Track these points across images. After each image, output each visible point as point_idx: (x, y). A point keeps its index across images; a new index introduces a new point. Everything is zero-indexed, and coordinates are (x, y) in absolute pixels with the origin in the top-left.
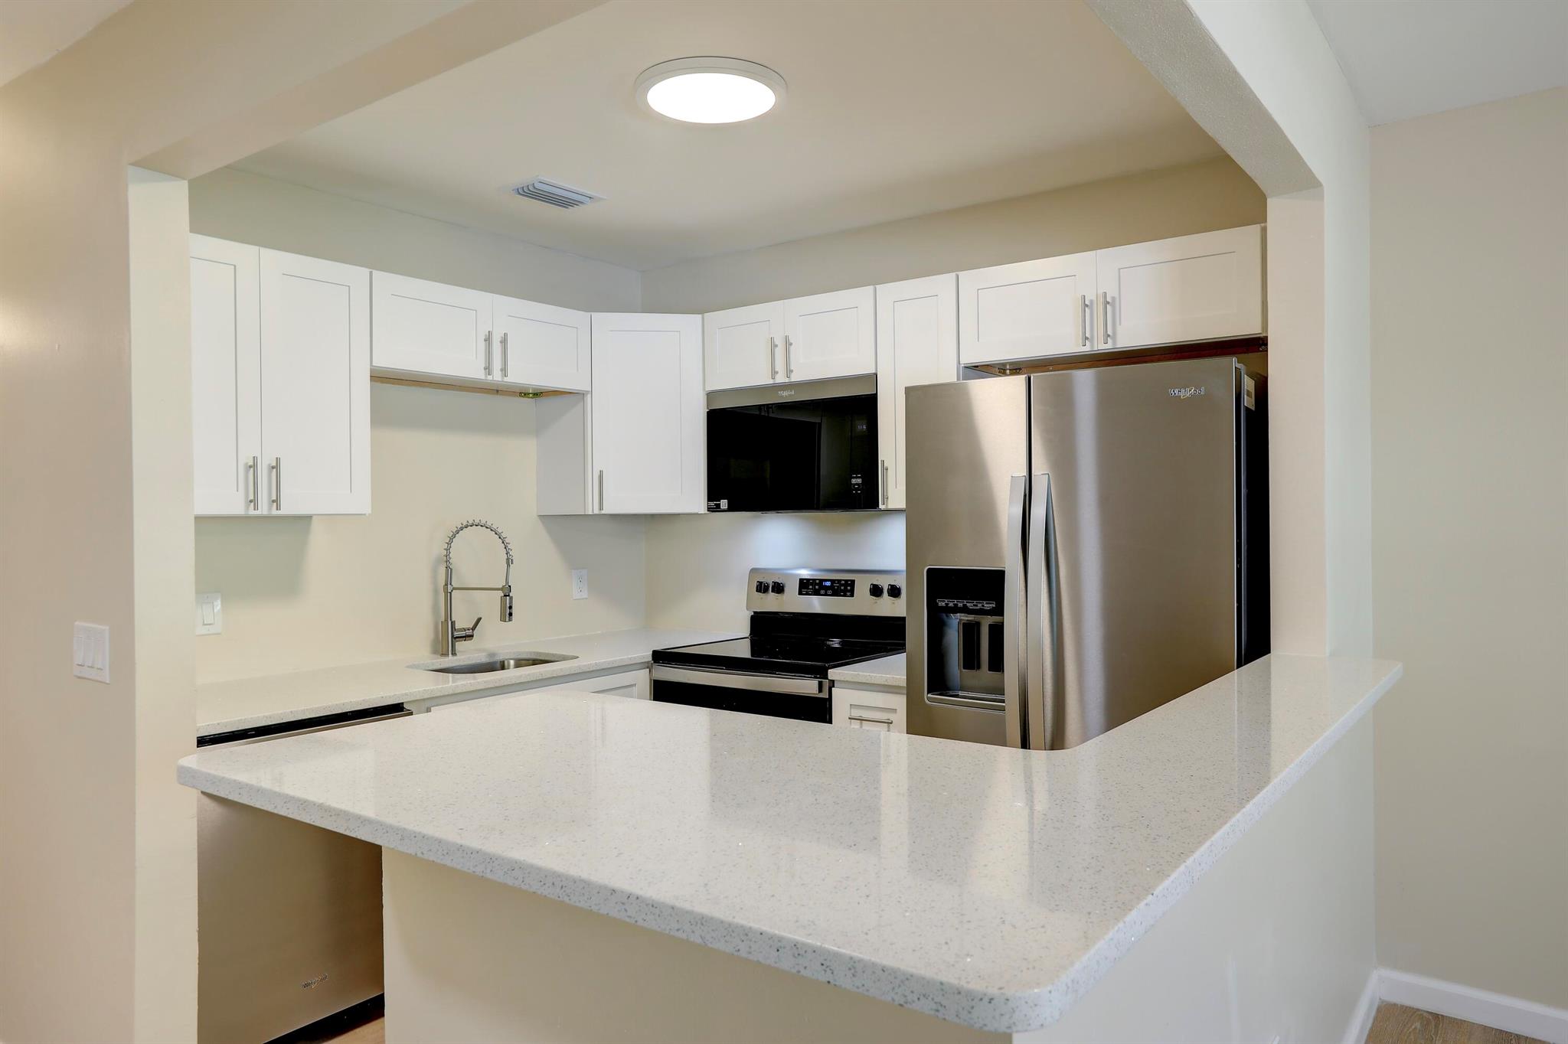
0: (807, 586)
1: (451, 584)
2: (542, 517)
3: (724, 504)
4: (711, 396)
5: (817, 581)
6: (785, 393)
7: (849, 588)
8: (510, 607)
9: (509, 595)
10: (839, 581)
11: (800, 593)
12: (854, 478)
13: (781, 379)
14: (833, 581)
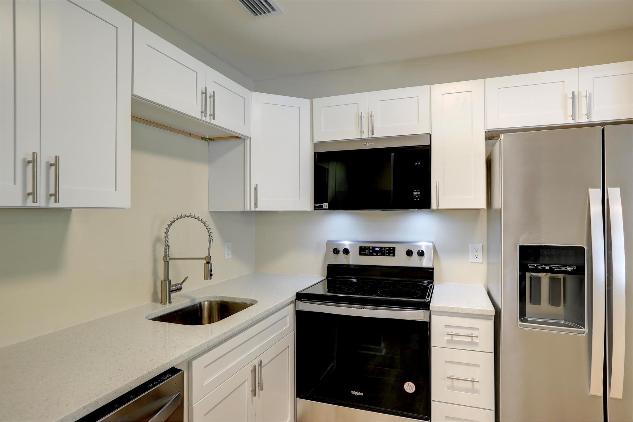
0: (363, 251)
1: (168, 256)
2: (210, 212)
3: (326, 205)
4: (316, 145)
5: (371, 248)
6: (368, 144)
7: (392, 252)
8: (211, 271)
9: (210, 263)
10: (385, 248)
11: (360, 254)
12: (415, 191)
13: (366, 135)
14: (381, 248)
